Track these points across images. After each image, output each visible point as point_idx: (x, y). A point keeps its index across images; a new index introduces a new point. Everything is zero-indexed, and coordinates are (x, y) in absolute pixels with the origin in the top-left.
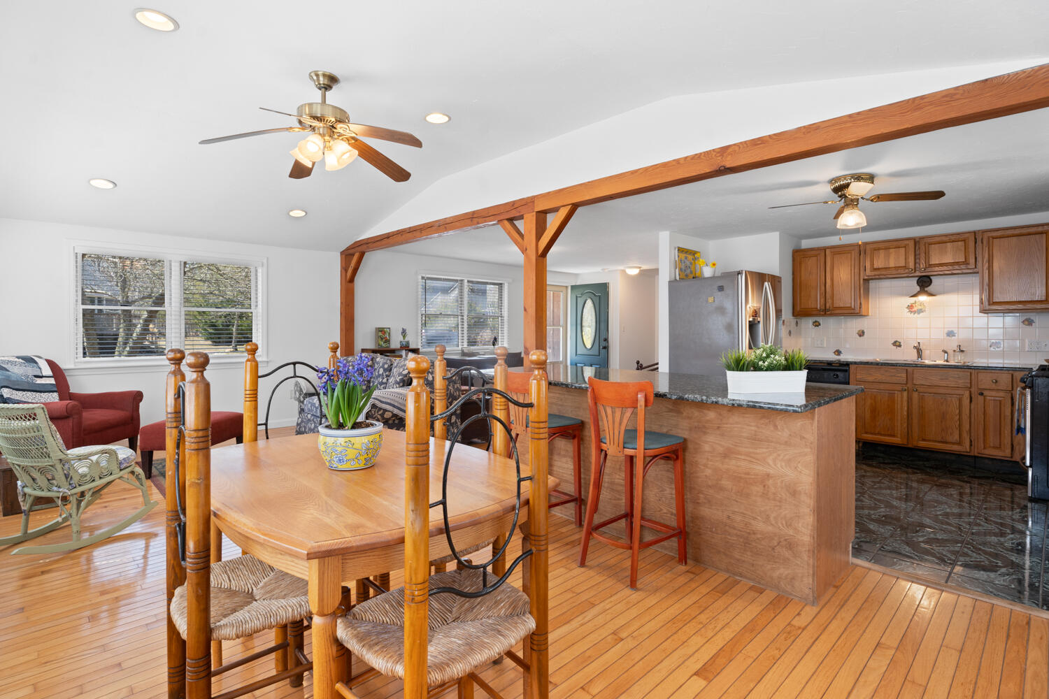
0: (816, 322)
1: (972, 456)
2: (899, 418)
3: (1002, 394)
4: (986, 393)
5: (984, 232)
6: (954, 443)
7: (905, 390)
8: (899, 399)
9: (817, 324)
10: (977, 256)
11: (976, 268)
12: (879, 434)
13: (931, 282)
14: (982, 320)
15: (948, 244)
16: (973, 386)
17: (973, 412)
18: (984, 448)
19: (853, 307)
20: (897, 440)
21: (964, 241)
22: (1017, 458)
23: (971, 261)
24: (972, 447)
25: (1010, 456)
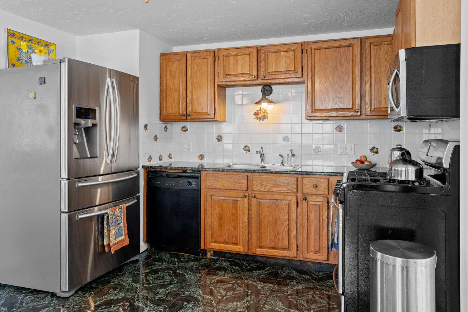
0: (184, 127)
1: (298, 260)
2: (241, 225)
3: (320, 199)
4: (309, 198)
5: (308, 43)
6: (284, 249)
7: (246, 197)
8: (241, 206)
9: (185, 129)
10: (303, 66)
11: (302, 77)
12: (225, 242)
13: (271, 91)
14: (308, 126)
15: (282, 53)
16: (299, 192)
17: (299, 216)
18: (308, 252)
19: (209, 112)
20: (239, 248)
21: (294, 51)
22: (332, 261)
23: (299, 70)
24: (299, 252)
25: (327, 259)
